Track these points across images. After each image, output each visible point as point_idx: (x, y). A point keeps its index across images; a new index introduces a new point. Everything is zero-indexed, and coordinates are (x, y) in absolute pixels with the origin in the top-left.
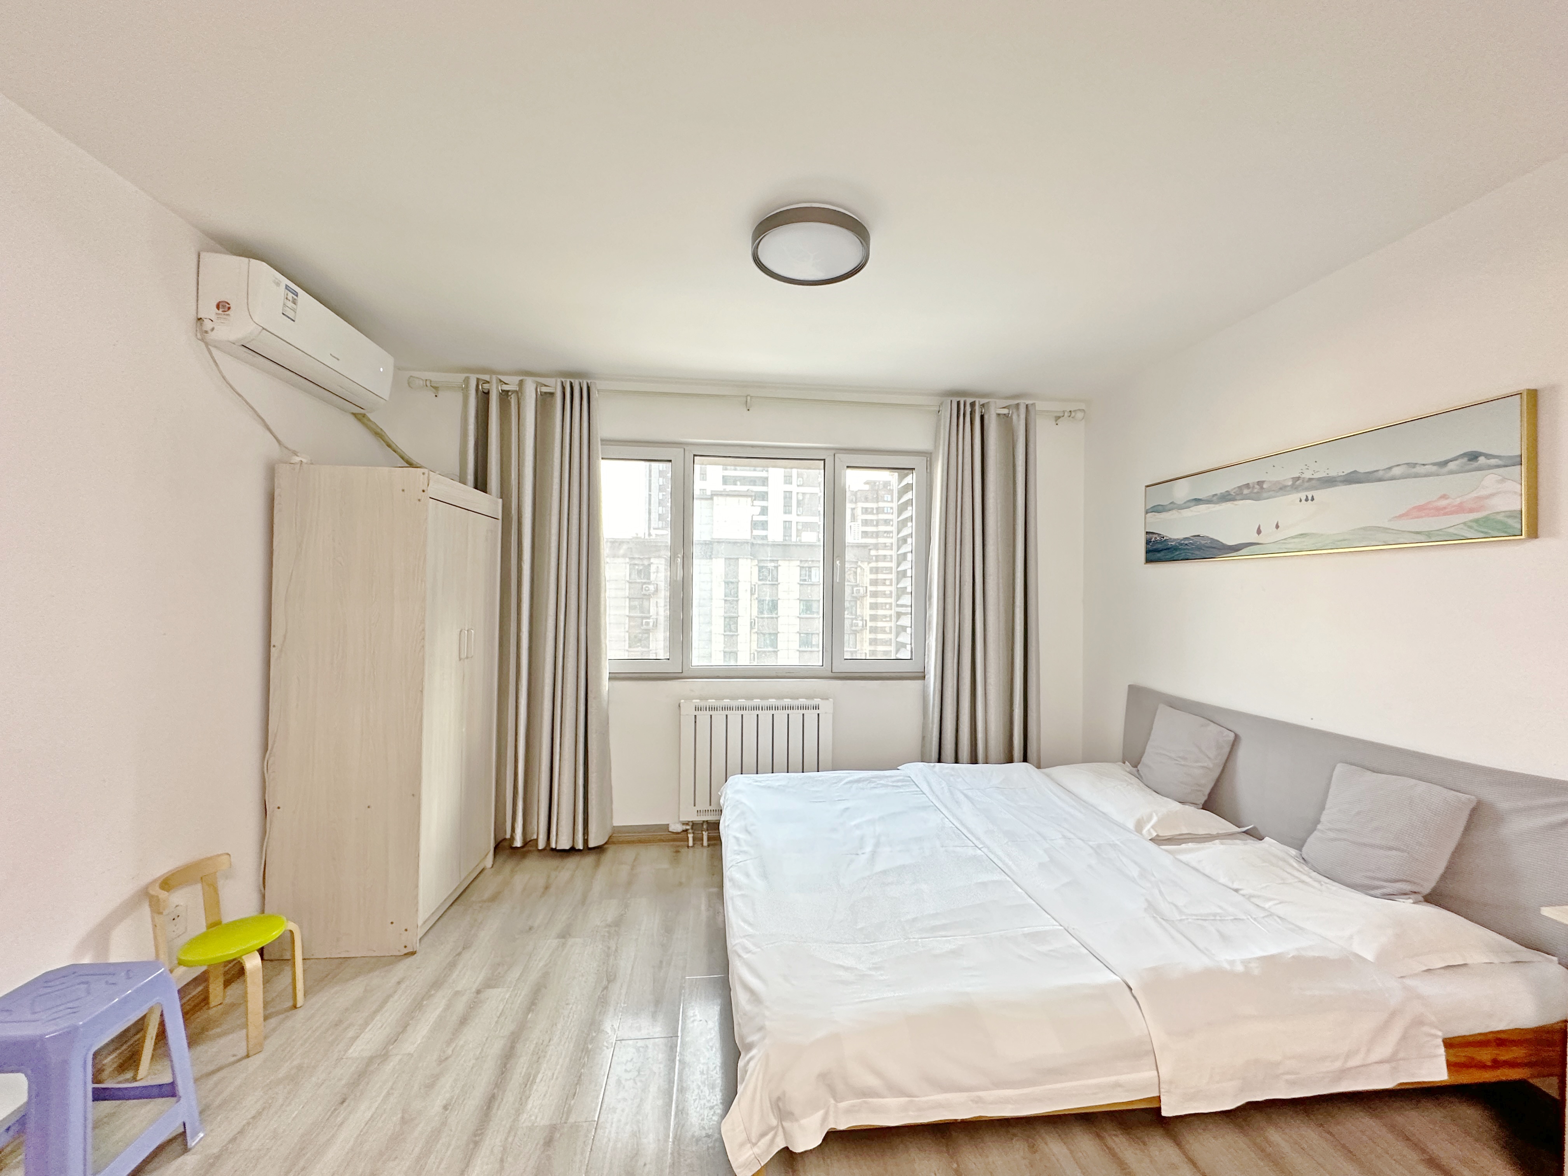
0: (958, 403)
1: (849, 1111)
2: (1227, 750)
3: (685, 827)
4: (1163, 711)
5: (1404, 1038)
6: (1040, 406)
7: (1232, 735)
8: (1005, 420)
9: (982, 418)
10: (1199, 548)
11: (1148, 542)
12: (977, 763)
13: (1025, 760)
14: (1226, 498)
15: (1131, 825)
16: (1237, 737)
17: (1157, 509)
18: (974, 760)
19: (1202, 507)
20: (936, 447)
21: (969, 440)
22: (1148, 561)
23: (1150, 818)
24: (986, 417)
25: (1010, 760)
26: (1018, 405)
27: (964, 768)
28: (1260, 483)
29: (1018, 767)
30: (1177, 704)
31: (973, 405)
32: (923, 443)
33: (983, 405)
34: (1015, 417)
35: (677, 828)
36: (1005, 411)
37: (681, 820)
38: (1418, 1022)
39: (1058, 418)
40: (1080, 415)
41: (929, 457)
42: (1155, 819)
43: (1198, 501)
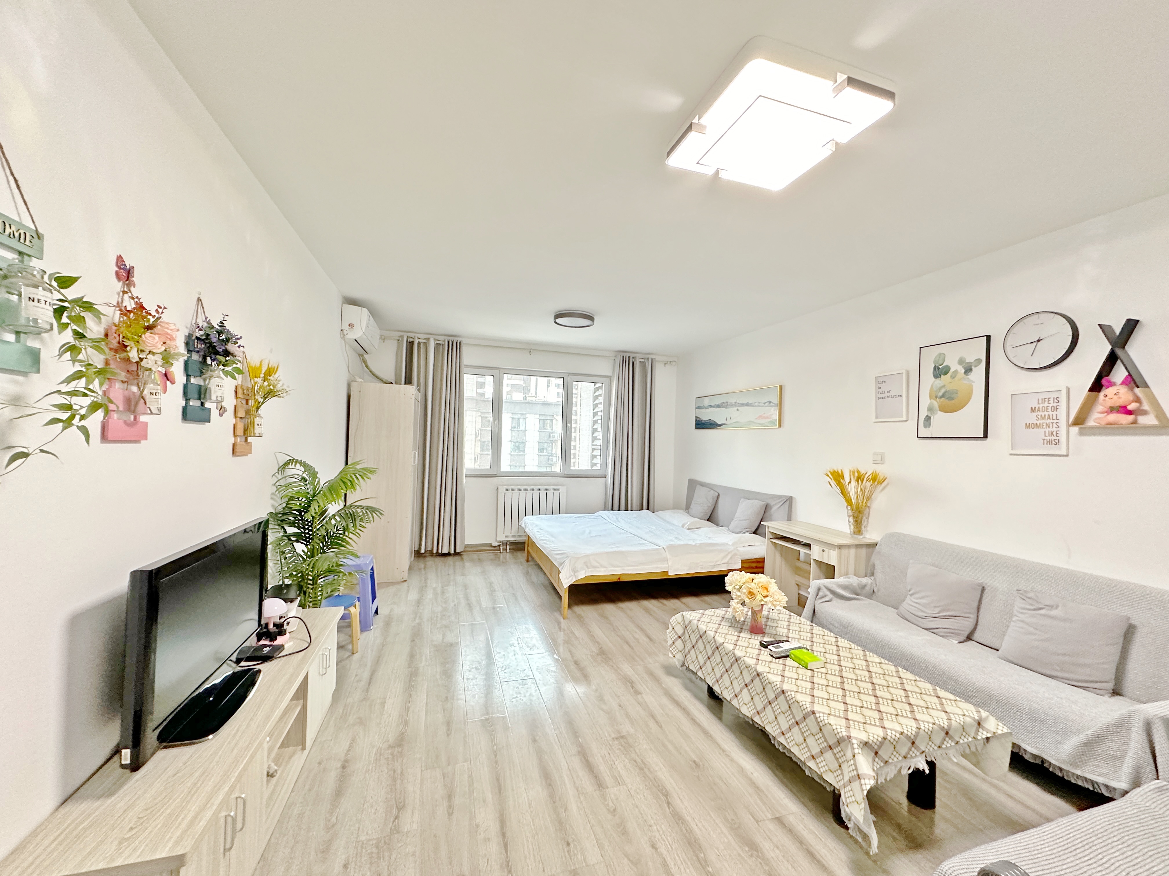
0: (623, 357)
1: (591, 571)
2: (715, 499)
3: (499, 544)
4: (698, 487)
5: (731, 558)
6: (657, 358)
7: (717, 494)
8: (643, 364)
9: (633, 363)
10: (711, 424)
11: (696, 420)
12: (628, 510)
13: (648, 509)
14: (718, 406)
15: (680, 525)
16: (719, 494)
17: (699, 408)
18: (627, 510)
19: (712, 409)
20: (613, 374)
21: (627, 374)
22: (696, 428)
23: (687, 523)
24: (635, 363)
25: (642, 509)
26: (648, 359)
27: (622, 512)
28: (727, 402)
29: (645, 512)
30: (703, 485)
31: (629, 357)
32: (609, 373)
33: (633, 358)
34: (647, 364)
35: (496, 544)
36: (643, 360)
37: (498, 540)
38: (735, 554)
39: (665, 364)
40: (674, 363)
41: (610, 378)
42: (689, 523)
43: (711, 406)
